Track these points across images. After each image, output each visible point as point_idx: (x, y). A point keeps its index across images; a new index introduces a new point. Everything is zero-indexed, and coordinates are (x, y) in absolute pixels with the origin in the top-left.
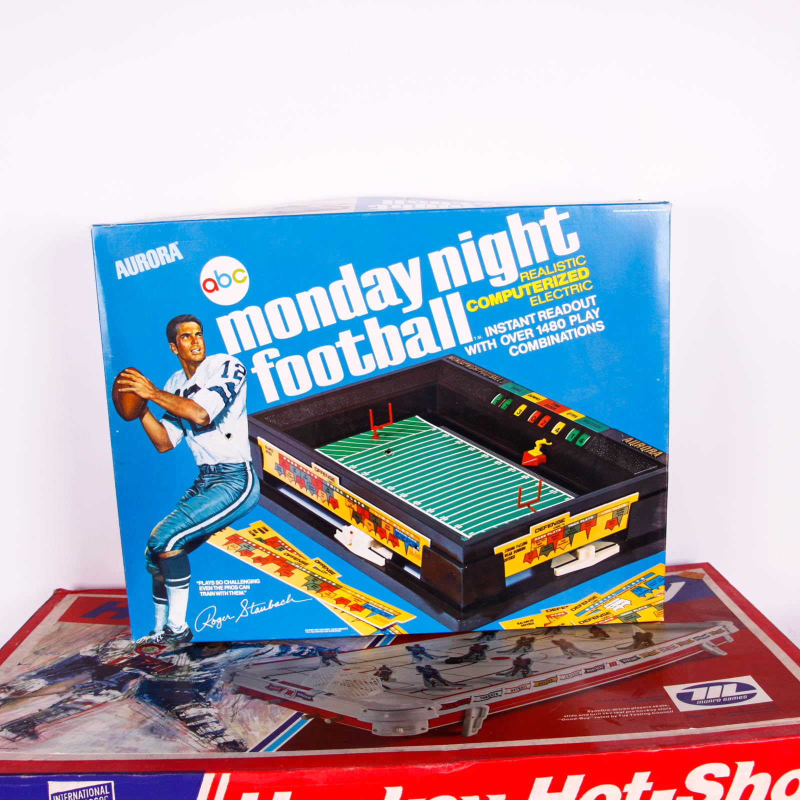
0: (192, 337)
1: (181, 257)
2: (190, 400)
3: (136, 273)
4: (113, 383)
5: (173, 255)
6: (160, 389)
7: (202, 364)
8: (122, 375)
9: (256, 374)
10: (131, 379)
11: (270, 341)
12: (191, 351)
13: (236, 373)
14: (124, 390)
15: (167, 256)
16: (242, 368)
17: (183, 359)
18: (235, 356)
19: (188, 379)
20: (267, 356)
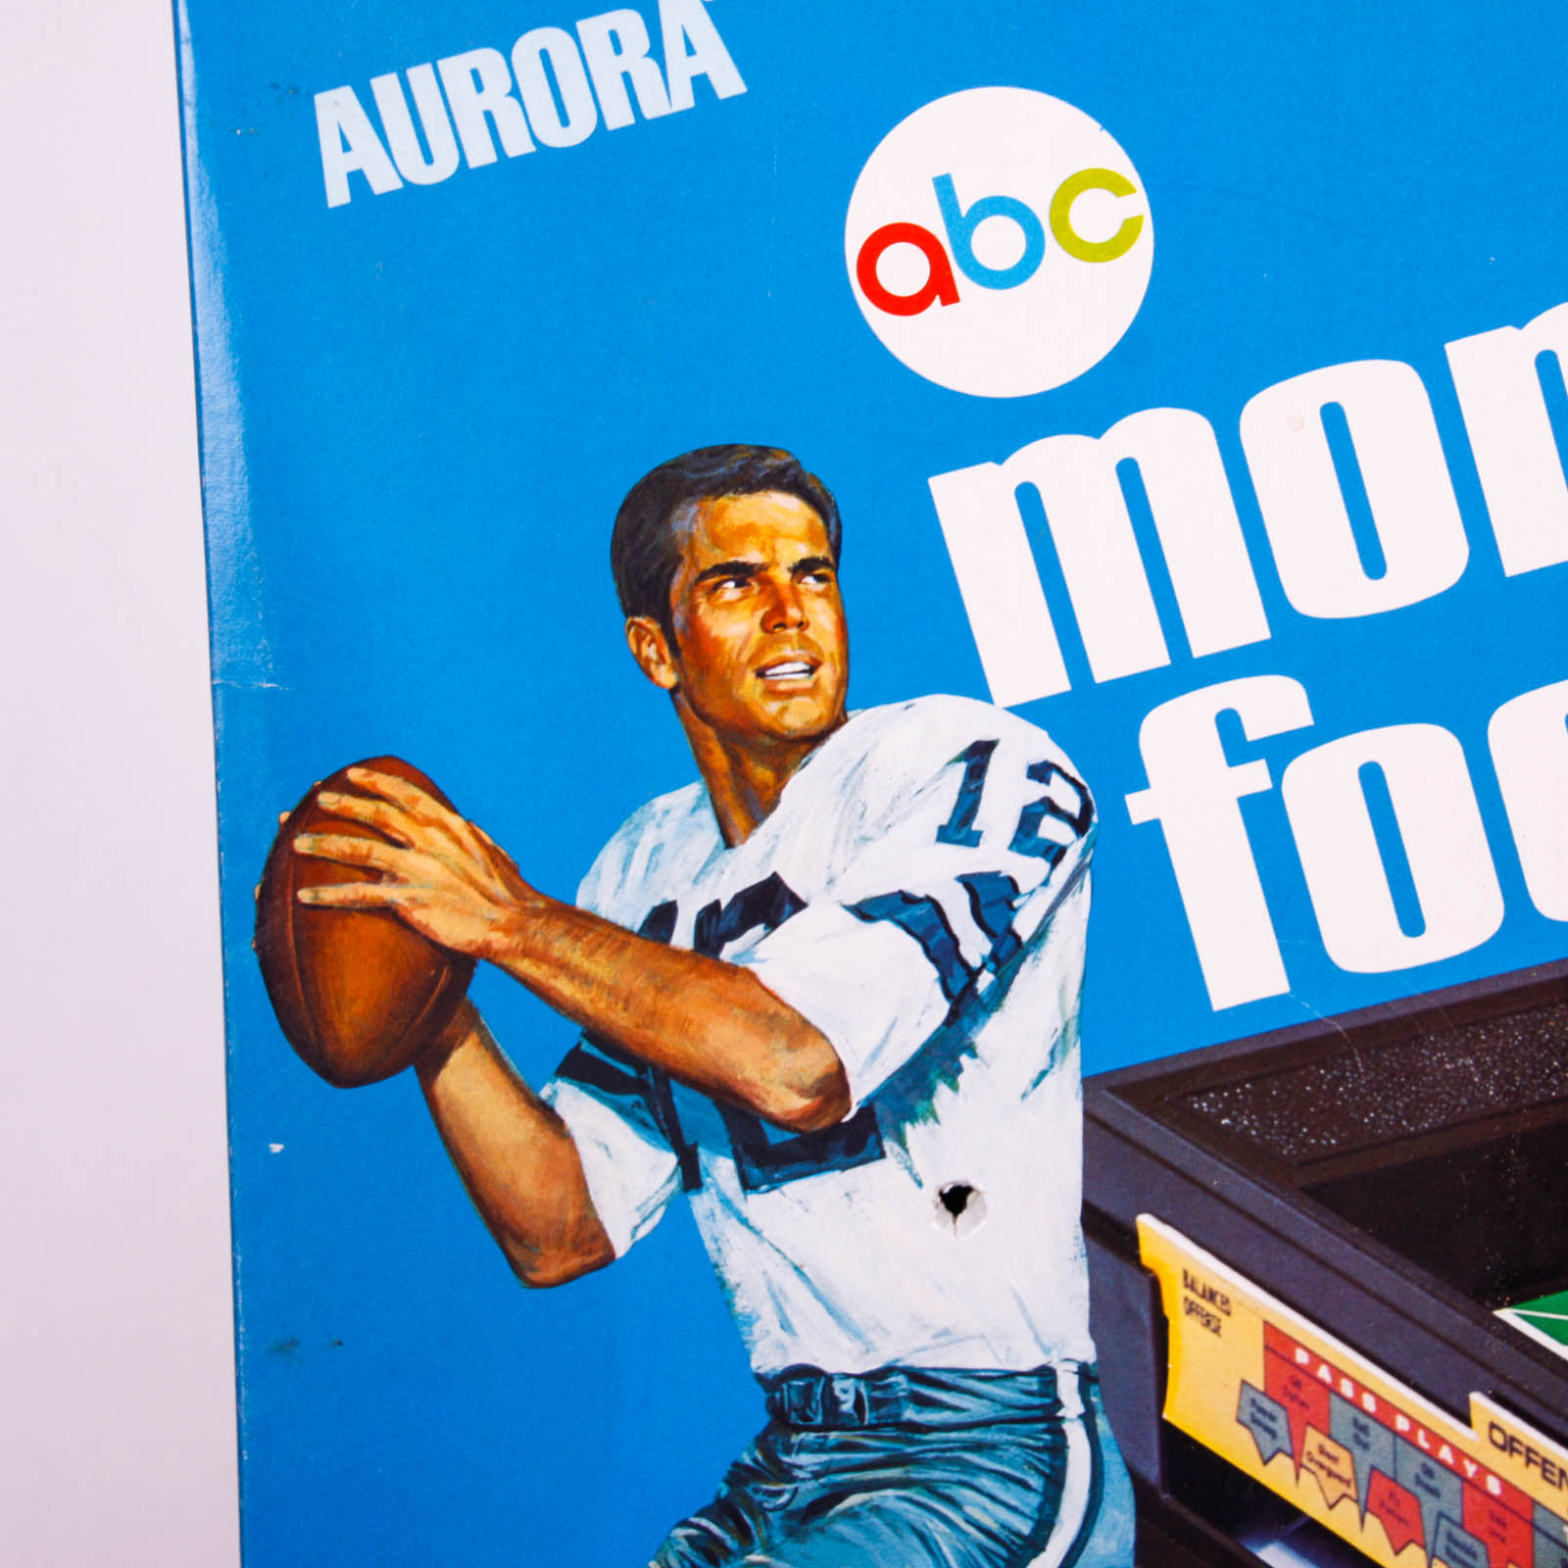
0: (767, 583)
1: (729, 83)
2: (732, 971)
3: (444, 168)
4: (266, 846)
5: (682, 69)
6: (557, 894)
7: (822, 754)
8: (328, 800)
9: (1154, 826)
10: (377, 831)
11: (1258, 630)
12: (761, 674)
13: (1029, 820)
14: (330, 894)
15: (646, 74)
16: (1069, 789)
17: (705, 718)
18: (1028, 711)
19: (729, 843)
20: (1228, 723)
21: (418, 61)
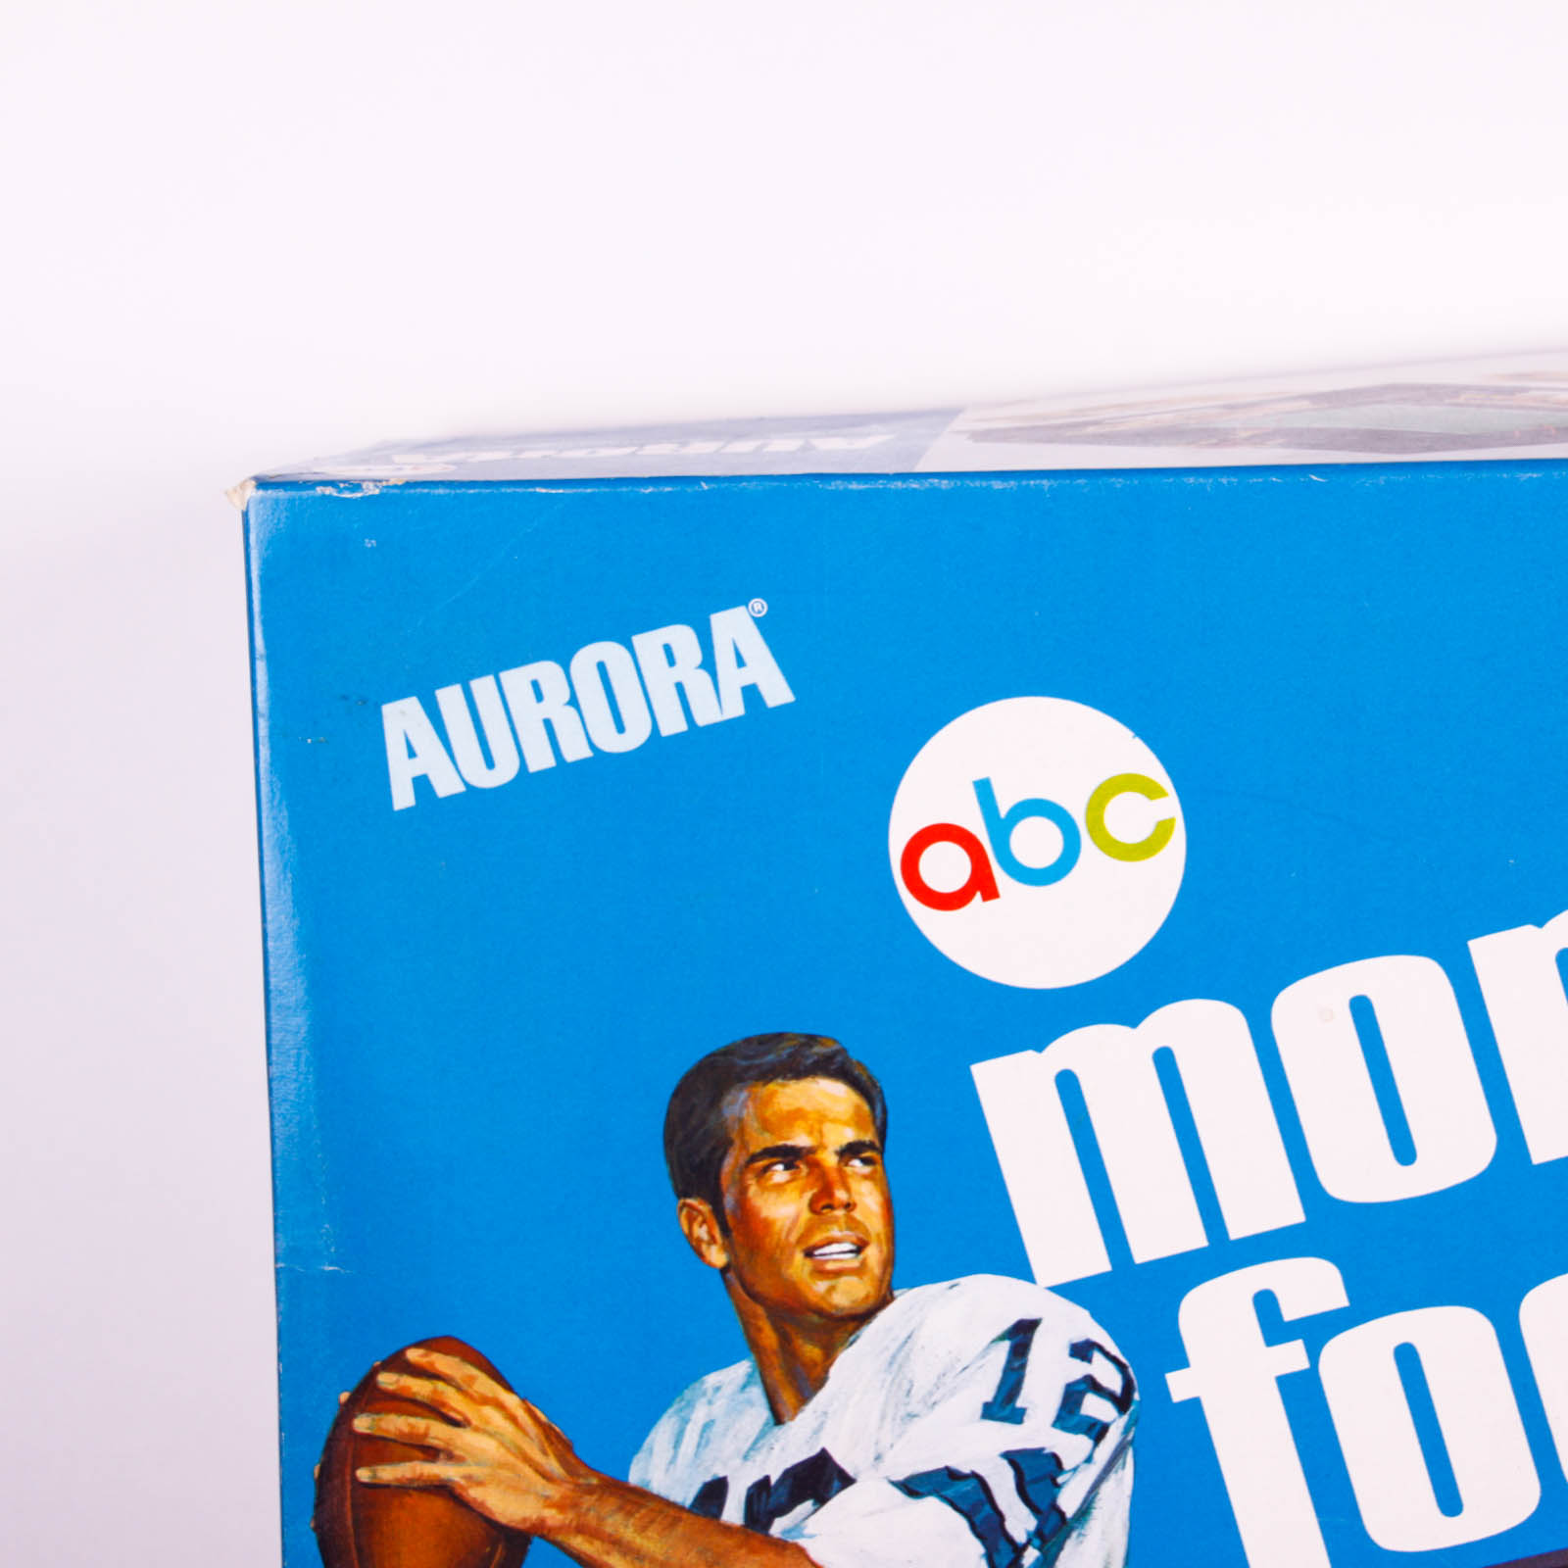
0: (815, 1166)
1: (778, 692)
2: (782, 1546)
3: (505, 772)
4: (325, 1427)
5: (732, 680)
6: (612, 1472)
7: (871, 1334)
8: (387, 1380)
9: (1194, 1406)
10: (435, 1410)
12: (809, 1254)
13: (1072, 1397)
14: (388, 1473)
15: (698, 684)
16: (1111, 1367)
17: (755, 1297)
18: (1070, 1291)
19: (778, 1419)
20: (1266, 1304)
21: (481, 673)
